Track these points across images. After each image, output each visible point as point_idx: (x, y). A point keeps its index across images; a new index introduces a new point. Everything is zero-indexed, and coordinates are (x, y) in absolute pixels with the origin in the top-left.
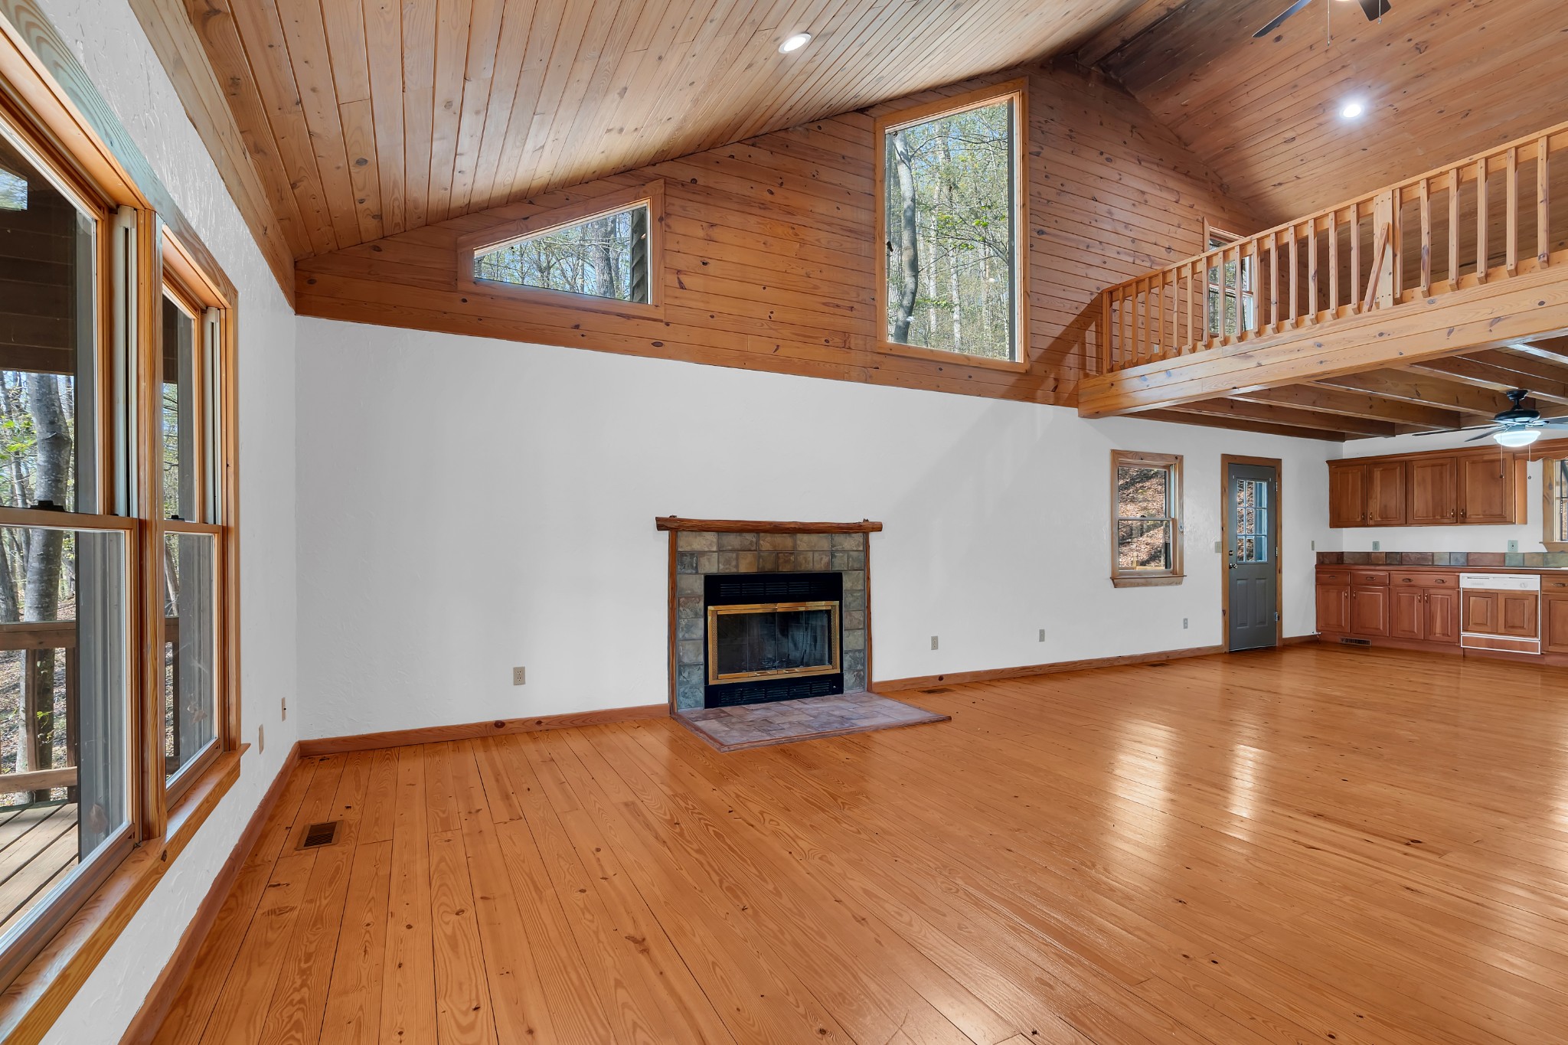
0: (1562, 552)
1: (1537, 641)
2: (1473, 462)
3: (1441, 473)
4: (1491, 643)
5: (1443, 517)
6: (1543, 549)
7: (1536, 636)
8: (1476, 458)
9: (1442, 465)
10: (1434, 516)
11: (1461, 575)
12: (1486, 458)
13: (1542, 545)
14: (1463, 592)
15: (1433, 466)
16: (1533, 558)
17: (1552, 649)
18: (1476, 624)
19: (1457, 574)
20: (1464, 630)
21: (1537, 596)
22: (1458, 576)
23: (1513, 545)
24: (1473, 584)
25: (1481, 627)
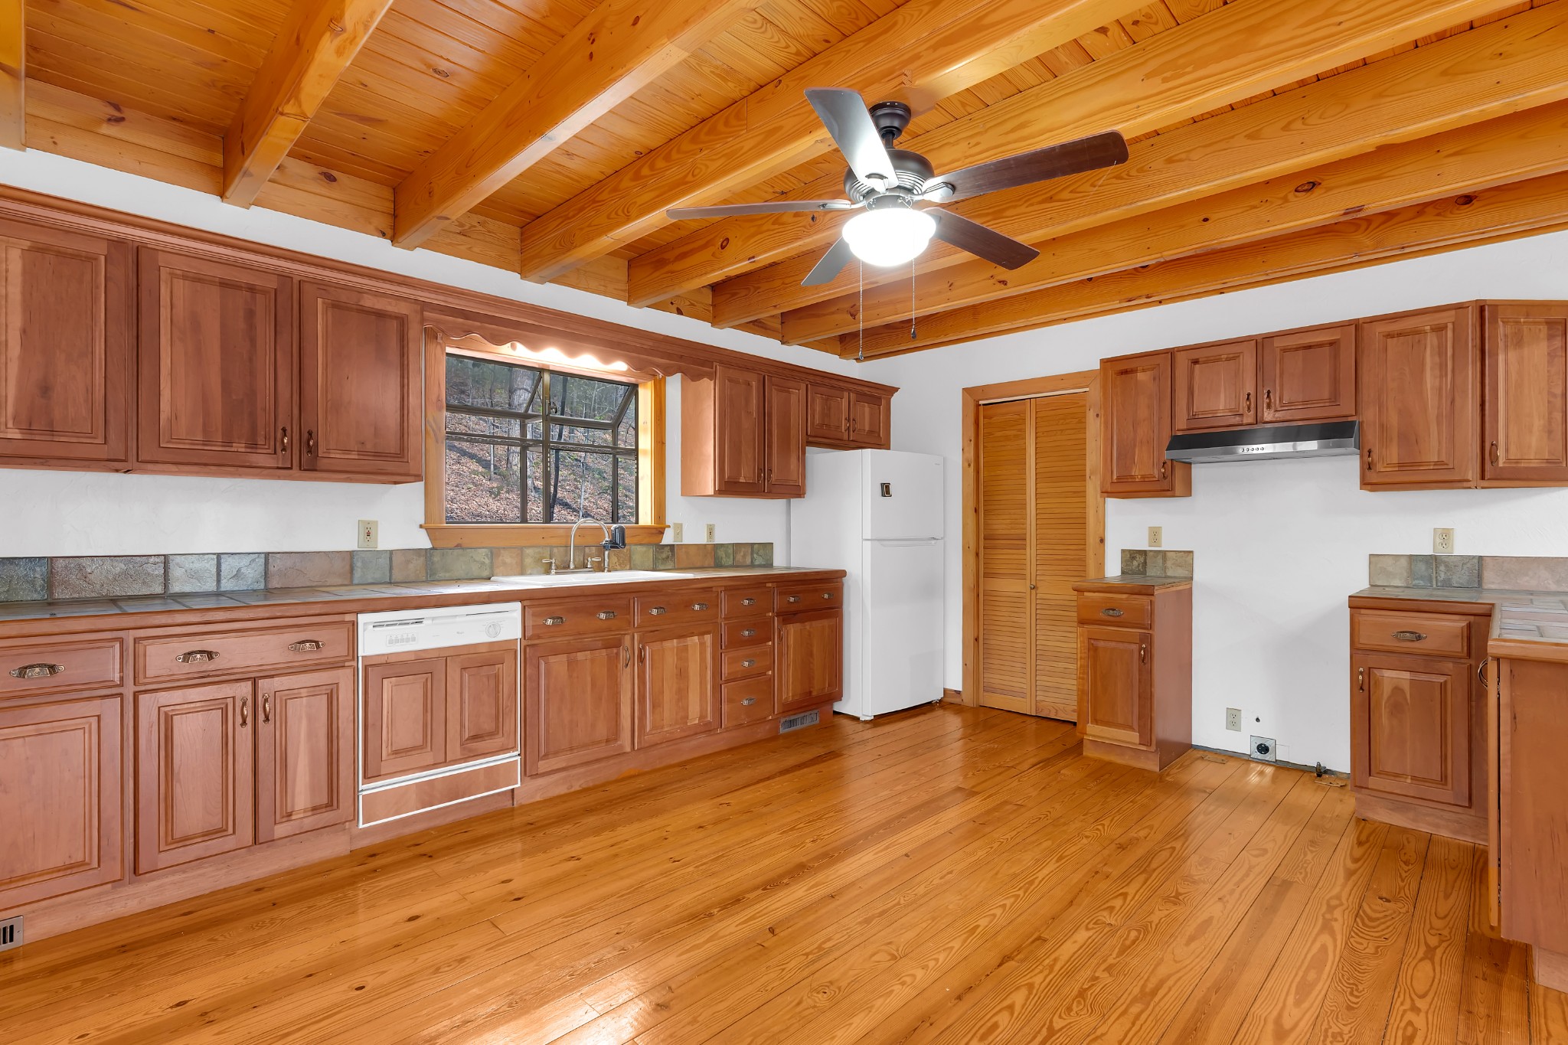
0: (459, 546)
1: (513, 757)
2: (336, 306)
3: (250, 314)
4: (428, 793)
5: (253, 445)
6: (424, 542)
7: (514, 748)
8: (343, 297)
9: (252, 289)
10: (228, 443)
11: (363, 619)
12: (369, 302)
13: (423, 532)
14: (366, 668)
15: (224, 284)
16: (408, 562)
17: (543, 766)
18: (396, 752)
19: (348, 618)
20: (367, 777)
21: (516, 652)
22: (354, 625)
23: (368, 531)
24: (391, 642)
25: (406, 756)
